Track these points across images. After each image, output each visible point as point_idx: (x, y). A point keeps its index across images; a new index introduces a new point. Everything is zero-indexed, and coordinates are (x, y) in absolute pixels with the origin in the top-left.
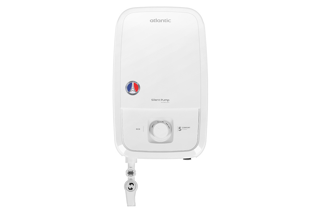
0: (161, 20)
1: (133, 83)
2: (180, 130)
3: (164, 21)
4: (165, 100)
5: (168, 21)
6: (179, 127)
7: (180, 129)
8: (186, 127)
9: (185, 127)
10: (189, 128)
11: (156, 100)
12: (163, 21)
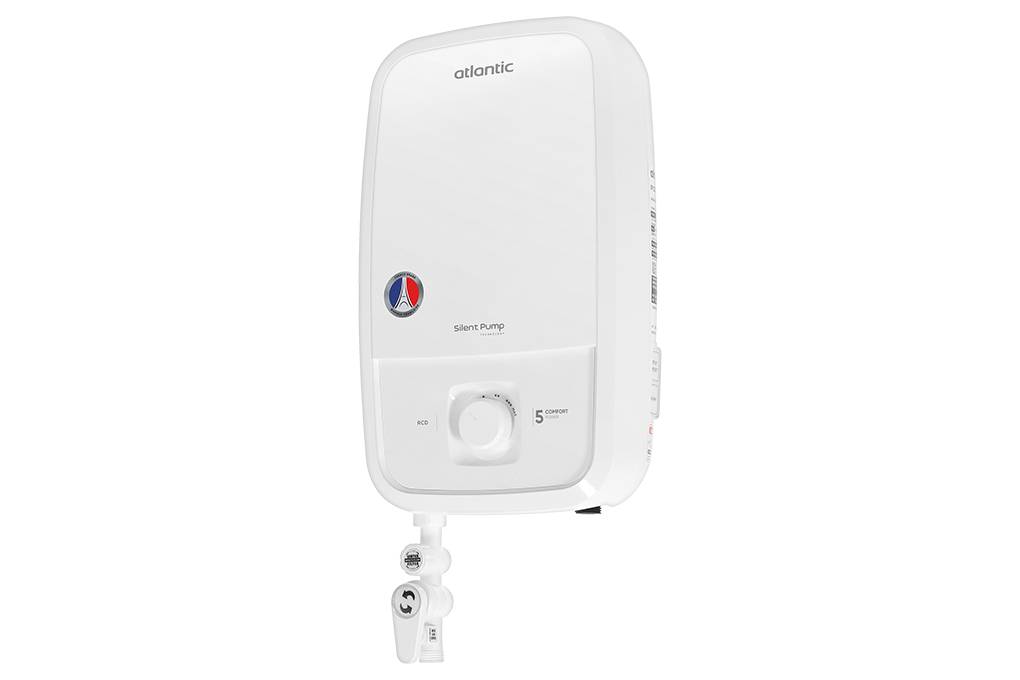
0: (487, 68)
1: (404, 279)
2: (539, 419)
3: (495, 69)
4: (491, 326)
5: (505, 68)
6: (538, 412)
7: (541, 417)
8: (557, 411)
9: (553, 411)
10: (563, 411)
11: (465, 328)
12: (490, 70)
